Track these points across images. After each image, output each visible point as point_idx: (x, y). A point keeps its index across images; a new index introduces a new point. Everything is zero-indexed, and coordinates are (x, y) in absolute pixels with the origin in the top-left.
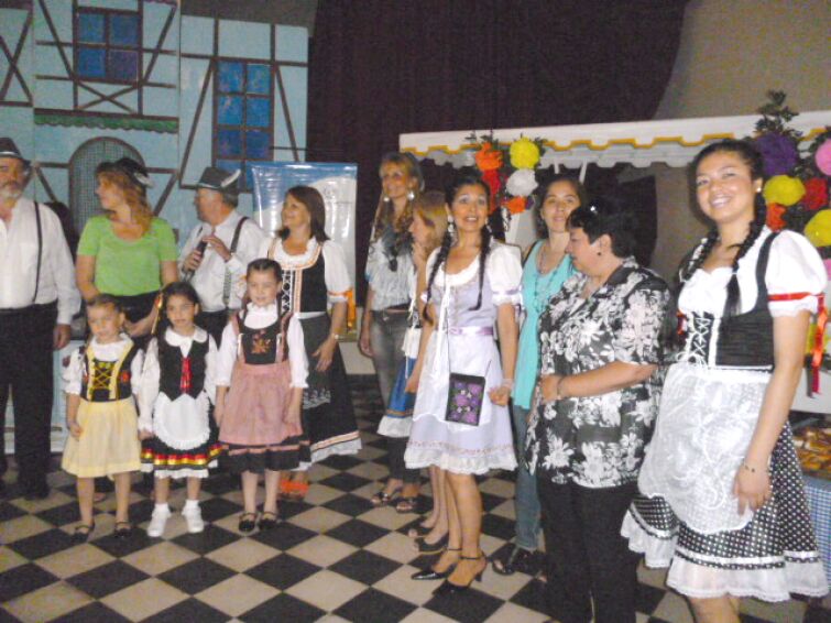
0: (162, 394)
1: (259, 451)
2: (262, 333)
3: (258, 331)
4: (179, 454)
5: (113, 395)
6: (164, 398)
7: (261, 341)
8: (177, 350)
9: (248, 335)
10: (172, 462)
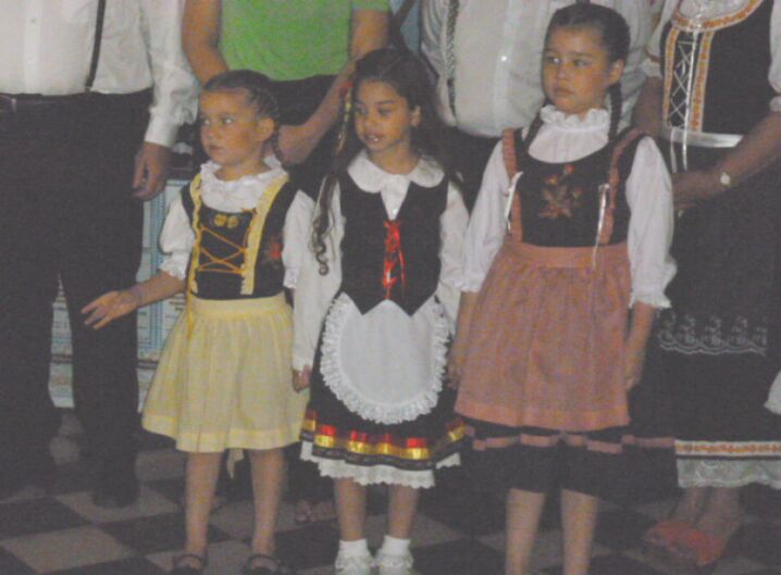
0: (344, 296)
1: (543, 442)
2: (567, 171)
3: (556, 168)
4: (372, 431)
5: (248, 287)
6: (347, 306)
7: (562, 191)
8: (376, 200)
9: (533, 177)
10: (358, 447)
